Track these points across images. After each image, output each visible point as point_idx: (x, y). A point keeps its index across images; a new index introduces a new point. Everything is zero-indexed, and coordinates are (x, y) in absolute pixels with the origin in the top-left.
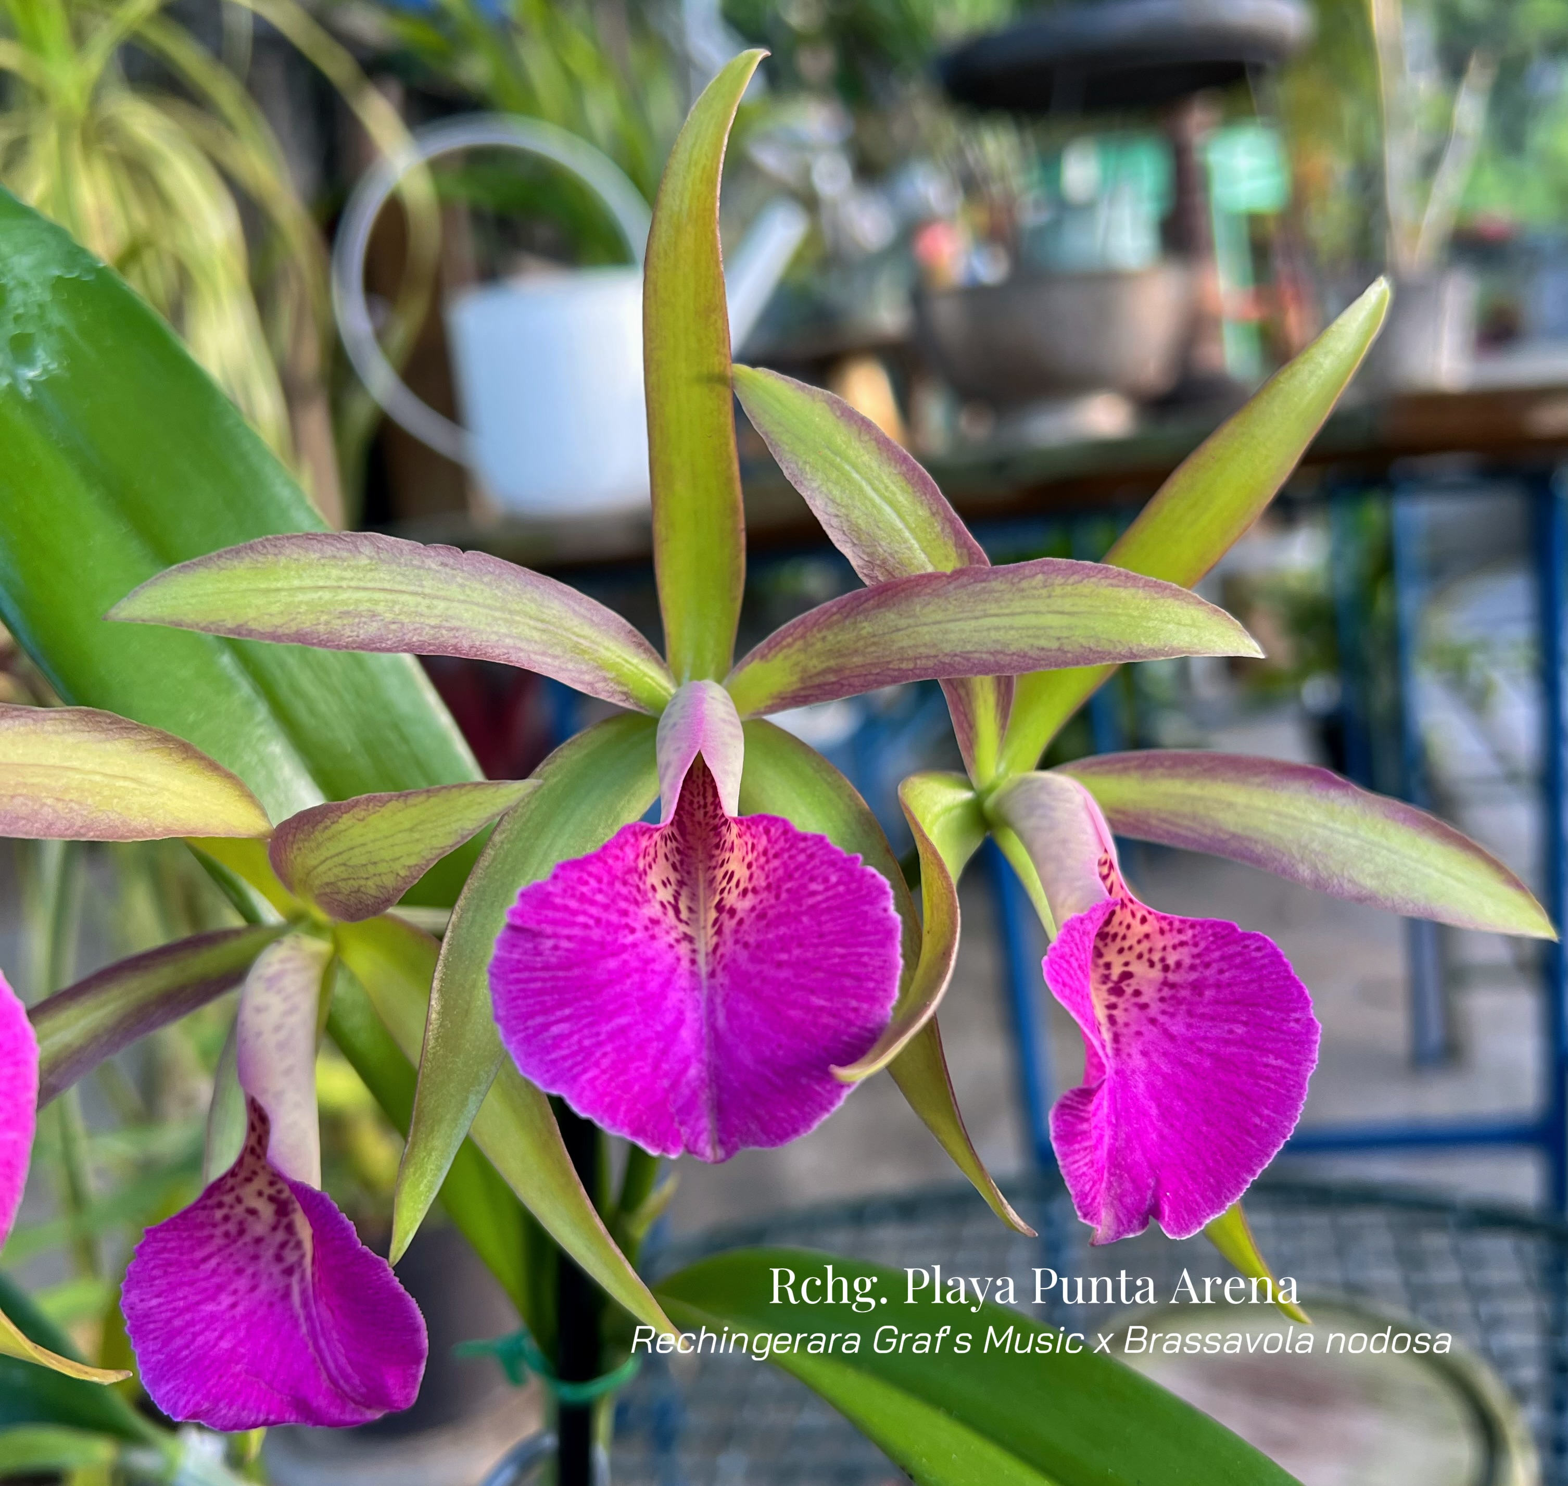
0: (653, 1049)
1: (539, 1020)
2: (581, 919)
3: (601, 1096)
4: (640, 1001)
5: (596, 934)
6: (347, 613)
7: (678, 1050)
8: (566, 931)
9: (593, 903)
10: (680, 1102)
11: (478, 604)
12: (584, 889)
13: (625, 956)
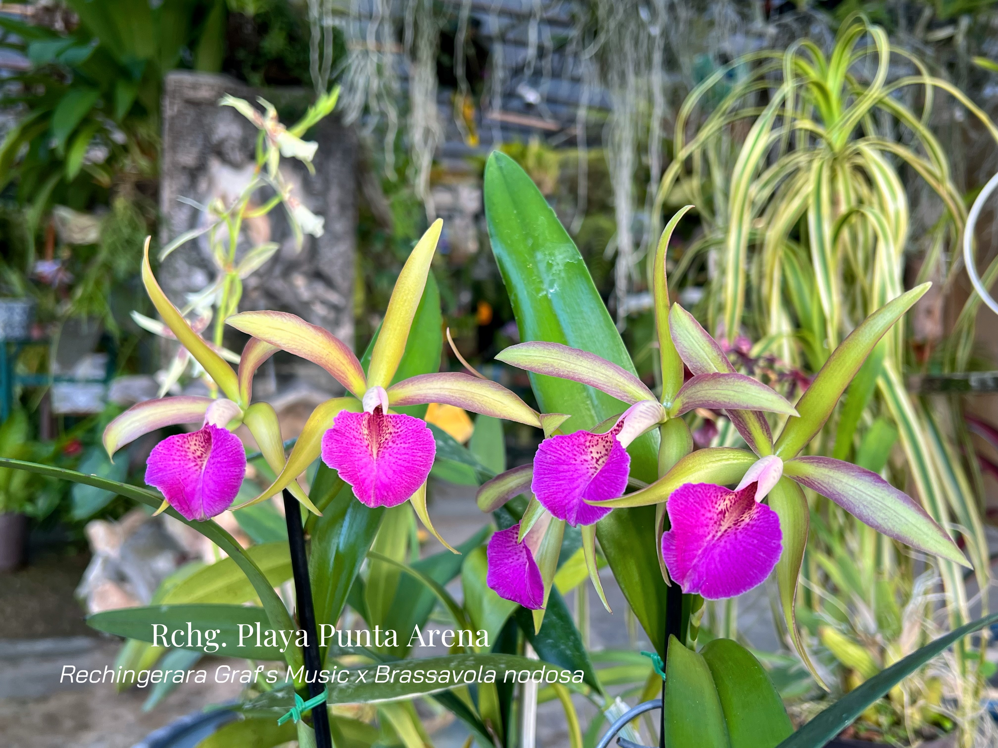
0: (566, 492)
1: (543, 476)
2: (560, 452)
3: (545, 498)
4: (569, 479)
5: (563, 458)
6: (546, 364)
7: (573, 494)
8: (554, 454)
9: (564, 449)
10: (569, 508)
11: (585, 367)
12: (563, 445)
13: (570, 466)
